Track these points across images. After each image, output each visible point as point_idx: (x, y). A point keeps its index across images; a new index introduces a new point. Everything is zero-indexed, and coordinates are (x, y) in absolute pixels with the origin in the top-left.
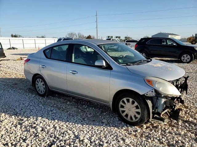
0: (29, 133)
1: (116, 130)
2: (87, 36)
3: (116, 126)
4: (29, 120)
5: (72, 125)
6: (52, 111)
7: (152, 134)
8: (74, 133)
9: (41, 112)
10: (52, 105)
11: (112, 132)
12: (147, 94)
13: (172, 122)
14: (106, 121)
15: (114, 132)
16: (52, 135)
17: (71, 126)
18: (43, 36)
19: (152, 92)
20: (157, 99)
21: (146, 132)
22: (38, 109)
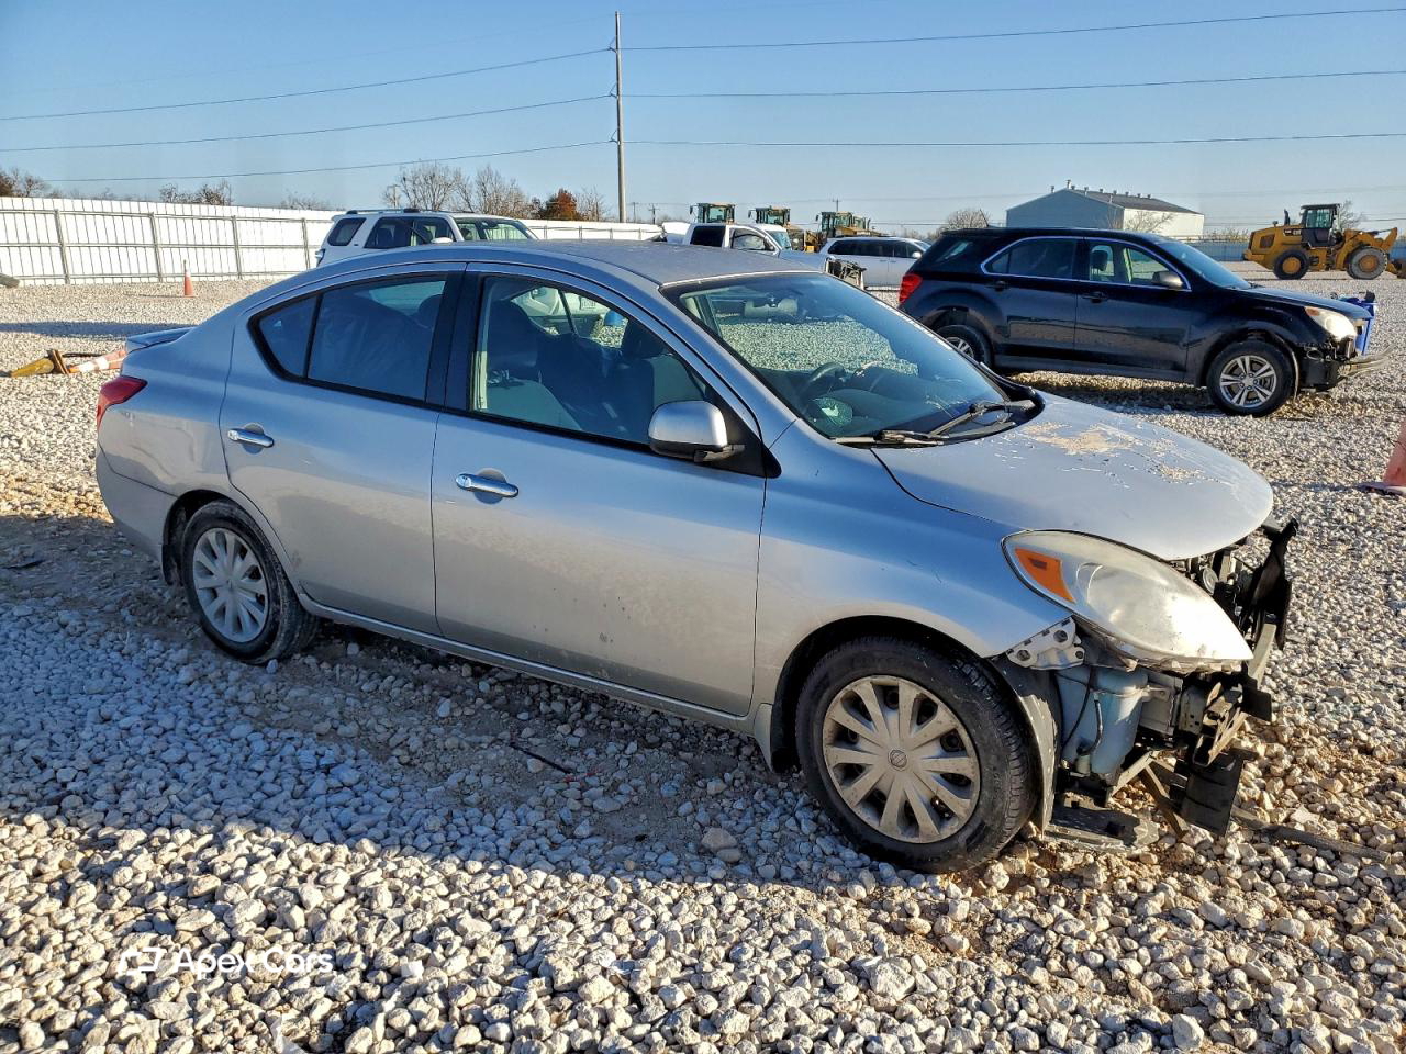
0: (168, 939)
1: (804, 907)
2: (544, 199)
3: (799, 878)
4: (164, 842)
5: (487, 876)
6: (327, 770)
7: (1053, 927)
8: (504, 933)
9: (251, 782)
10: (325, 727)
11: (779, 919)
12: (1024, 655)
13: (1178, 842)
14: (732, 840)
15: (790, 919)
16: (344, 951)
17: (482, 883)
18: (213, 186)
19: (1061, 637)
20: (1091, 685)
21: (1013, 914)
22: (225, 758)
